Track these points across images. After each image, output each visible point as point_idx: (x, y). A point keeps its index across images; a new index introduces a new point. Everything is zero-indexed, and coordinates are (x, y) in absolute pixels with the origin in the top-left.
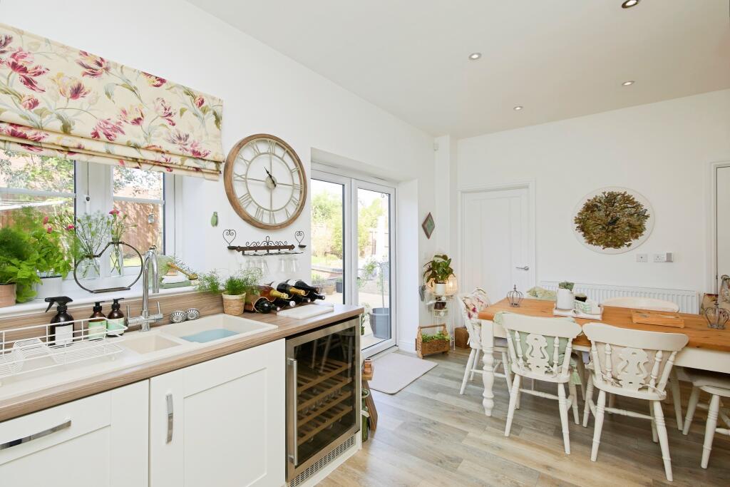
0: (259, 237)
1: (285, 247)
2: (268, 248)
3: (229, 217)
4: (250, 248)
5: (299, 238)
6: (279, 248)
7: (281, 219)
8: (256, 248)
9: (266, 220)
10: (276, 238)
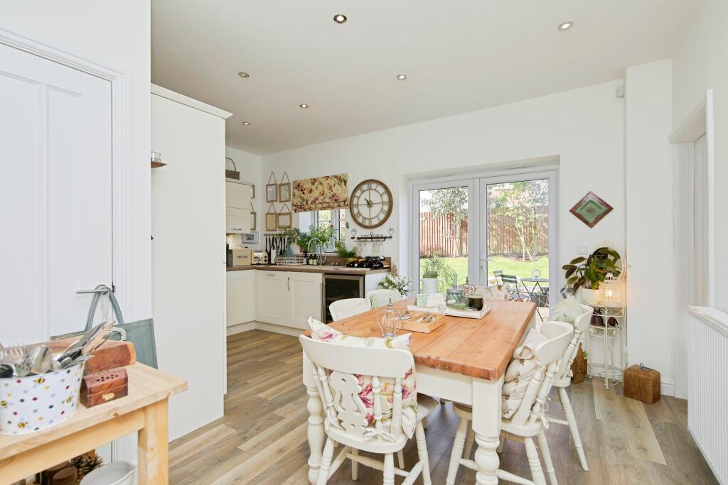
0: (367, 233)
1: (381, 238)
2: (371, 238)
3: (352, 224)
4: (362, 238)
5: (391, 232)
6: (378, 238)
7: (375, 222)
8: (366, 238)
9: (367, 223)
10: (376, 232)
